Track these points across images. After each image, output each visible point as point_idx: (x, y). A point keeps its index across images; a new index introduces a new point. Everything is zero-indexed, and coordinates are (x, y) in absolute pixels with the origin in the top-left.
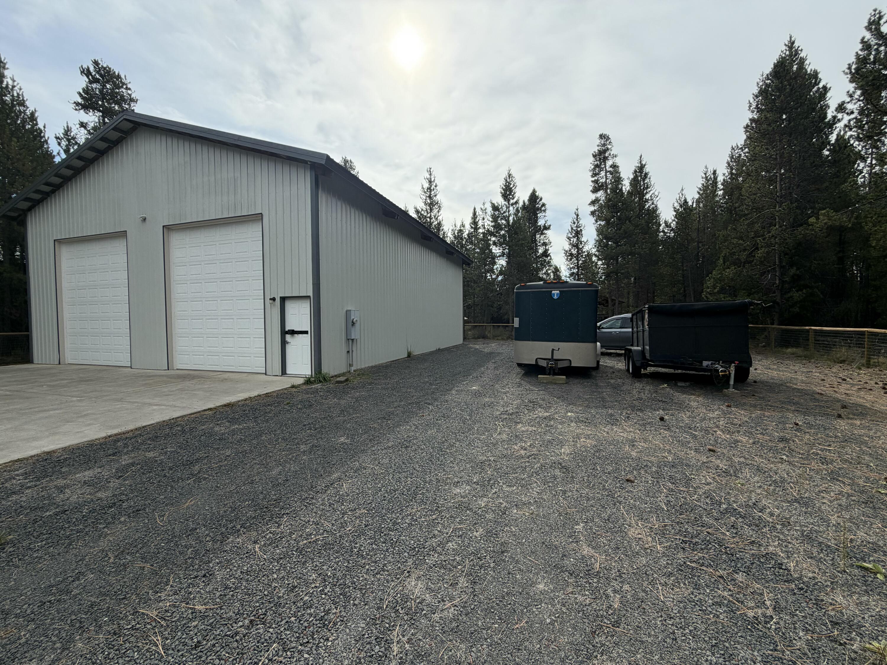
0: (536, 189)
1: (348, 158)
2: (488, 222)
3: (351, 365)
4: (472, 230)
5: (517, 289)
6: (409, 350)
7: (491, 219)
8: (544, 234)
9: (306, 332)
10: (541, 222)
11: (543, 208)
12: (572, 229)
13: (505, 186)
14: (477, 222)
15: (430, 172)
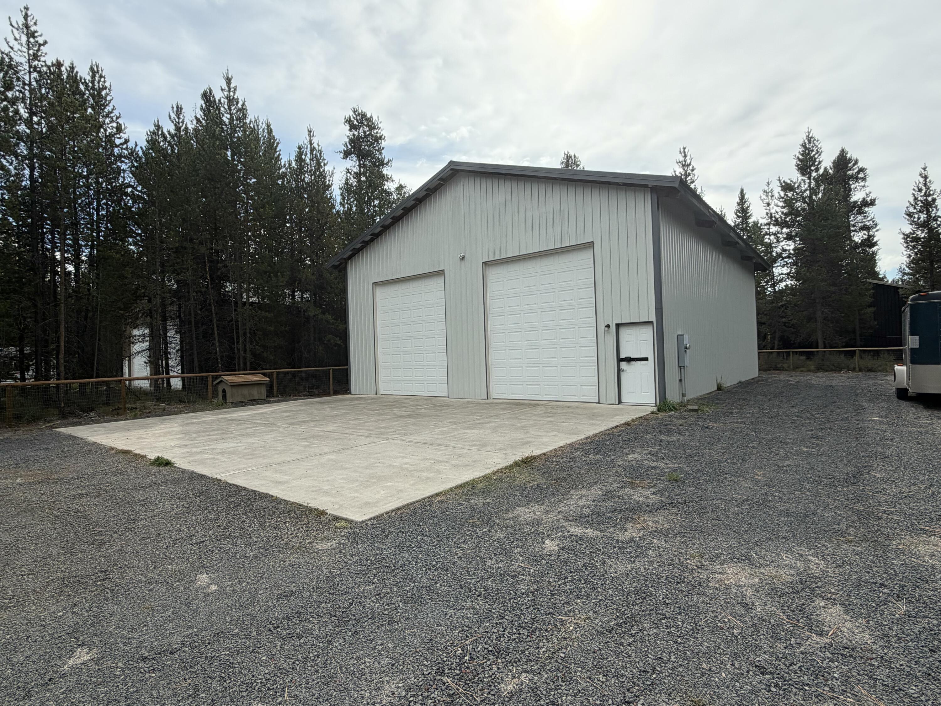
0: (847, 149)
1: (572, 154)
2: (775, 208)
3: (683, 395)
4: (739, 220)
5: (913, 300)
6: (718, 382)
7: (781, 204)
8: (863, 213)
9: (646, 359)
10: (857, 196)
11: (861, 175)
12: (916, 199)
13: (802, 155)
14: (747, 208)
15: (685, 152)
